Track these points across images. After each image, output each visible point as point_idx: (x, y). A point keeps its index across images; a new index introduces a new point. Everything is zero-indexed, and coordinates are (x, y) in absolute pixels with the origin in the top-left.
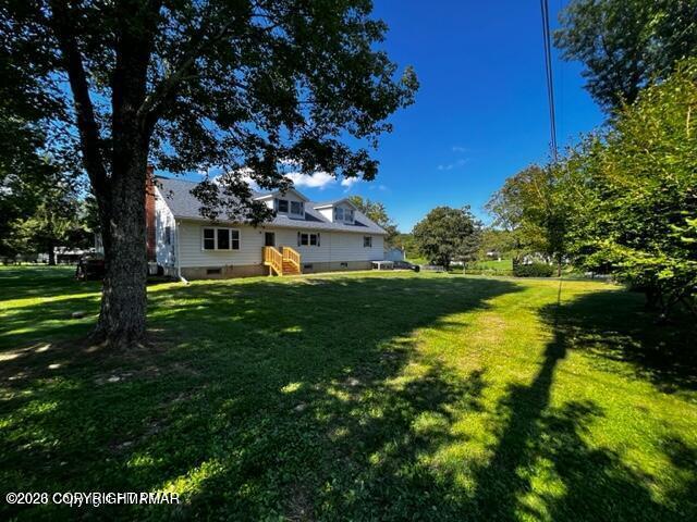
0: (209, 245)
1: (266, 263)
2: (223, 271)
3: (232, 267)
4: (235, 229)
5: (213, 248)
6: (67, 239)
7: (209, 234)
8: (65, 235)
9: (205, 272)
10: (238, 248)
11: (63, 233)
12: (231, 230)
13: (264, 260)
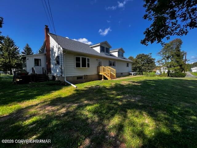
0: (78, 65)
1: (100, 74)
2: (84, 78)
3: (87, 75)
4: (88, 58)
5: (80, 66)
6: (16, 66)
7: (78, 59)
8: (15, 64)
9: (76, 78)
10: (89, 67)
11: (14, 64)
12: (87, 58)
13: (99, 72)
